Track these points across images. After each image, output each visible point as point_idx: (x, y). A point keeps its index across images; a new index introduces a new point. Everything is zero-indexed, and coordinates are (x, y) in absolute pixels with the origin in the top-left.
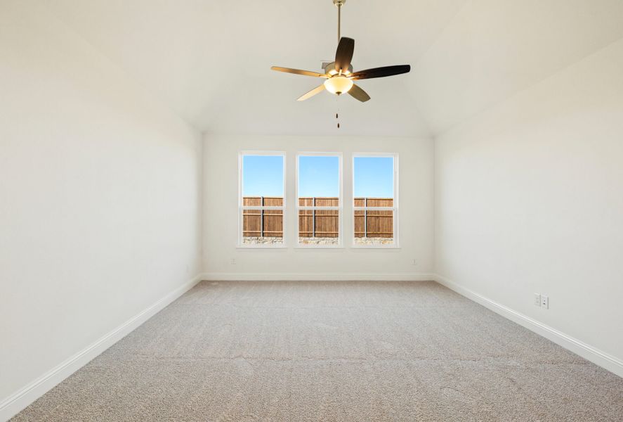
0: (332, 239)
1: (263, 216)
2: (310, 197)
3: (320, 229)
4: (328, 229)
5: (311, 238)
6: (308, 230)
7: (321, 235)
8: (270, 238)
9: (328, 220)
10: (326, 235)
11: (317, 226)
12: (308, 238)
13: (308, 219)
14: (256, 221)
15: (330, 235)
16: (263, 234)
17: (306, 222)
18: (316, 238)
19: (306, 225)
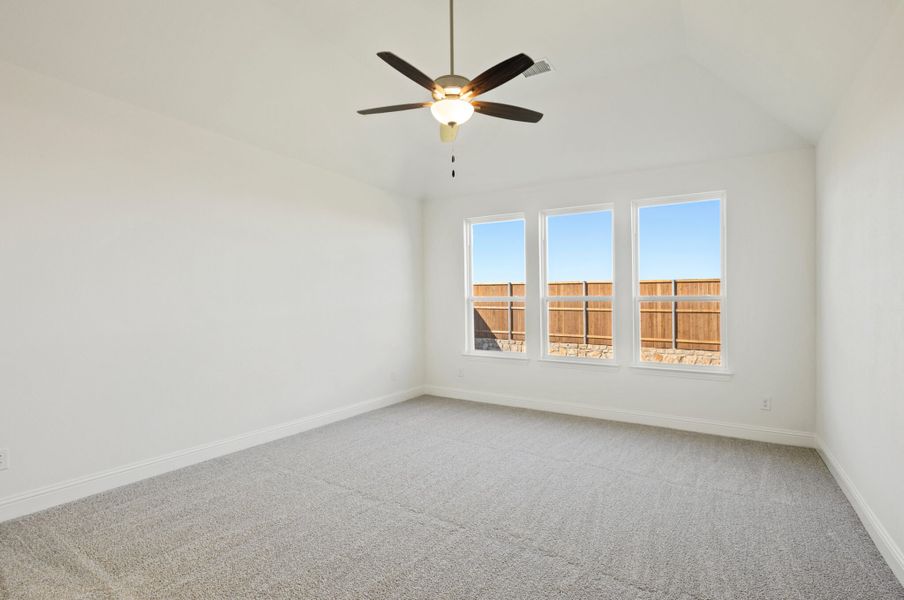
0: (710, 353)
1: (587, 311)
2: (667, 279)
3: (686, 334)
4: (701, 336)
5: (667, 351)
6: (664, 337)
7: (688, 347)
8: (597, 347)
9: (702, 319)
10: (698, 347)
11: (680, 328)
12: (661, 350)
13: (663, 317)
14: (576, 319)
15: (707, 347)
16: (587, 339)
17: (660, 324)
18: (678, 351)
19: (660, 328)
